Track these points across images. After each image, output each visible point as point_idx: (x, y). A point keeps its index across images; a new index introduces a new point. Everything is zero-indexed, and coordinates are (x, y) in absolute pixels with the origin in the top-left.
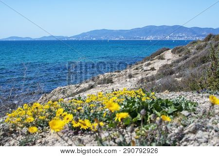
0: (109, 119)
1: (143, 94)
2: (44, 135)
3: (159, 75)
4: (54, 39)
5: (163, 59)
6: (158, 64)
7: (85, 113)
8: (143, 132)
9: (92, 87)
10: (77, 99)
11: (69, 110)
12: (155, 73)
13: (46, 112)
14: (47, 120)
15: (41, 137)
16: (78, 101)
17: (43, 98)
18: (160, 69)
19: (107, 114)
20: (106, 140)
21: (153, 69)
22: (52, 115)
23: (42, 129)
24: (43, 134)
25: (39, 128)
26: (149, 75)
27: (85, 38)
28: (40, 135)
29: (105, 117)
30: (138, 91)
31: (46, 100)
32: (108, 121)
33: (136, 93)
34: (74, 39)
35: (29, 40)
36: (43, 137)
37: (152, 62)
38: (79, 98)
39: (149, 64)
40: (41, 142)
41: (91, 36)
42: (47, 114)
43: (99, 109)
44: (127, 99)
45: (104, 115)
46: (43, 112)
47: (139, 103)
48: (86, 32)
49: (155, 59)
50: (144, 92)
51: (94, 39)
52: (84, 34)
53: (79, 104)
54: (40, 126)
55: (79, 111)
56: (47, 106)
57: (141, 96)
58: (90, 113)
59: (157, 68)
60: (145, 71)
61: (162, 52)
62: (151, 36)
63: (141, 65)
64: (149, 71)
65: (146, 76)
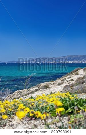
0: (51, 111)
1: (70, 96)
2: (11, 121)
3: (76, 83)
5: (78, 74)
6: (75, 77)
7: (37, 107)
8: (73, 119)
9: (37, 90)
10: (31, 98)
11: (26, 105)
12: (73, 82)
13: (12, 106)
14: (12, 111)
15: (9, 121)
16: (32, 100)
17: (8, 97)
18: (77, 80)
19: (49, 108)
20: (50, 124)
21: (72, 80)
22: (15, 108)
23: (10, 117)
24: (10, 119)
26: (70, 84)
28: (9, 120)
29: (49, 110)
30: (67, 94)
31: (10, 98)
32: (50, 112)
33: (65, 94)
36: (10, 121)
38: (32, 98)
39: (70, 77)
40: (9, 125)
42: (13, 107)
43: (45, 104)
45: (48, 108)
46: (10, 106)
47: (69, 101)
49: (74, 74)
50: (70, 94)
53: (32, 102)
54: (9, 115)
55: (32, 105)
56: (13, 103)
58: (39, 107)
59: (75, 80)
60: (68, 81)
61: (78, 70)
62: (71, 61)
63: (65, 78)
64: (70, 82)
65: (69, 84)
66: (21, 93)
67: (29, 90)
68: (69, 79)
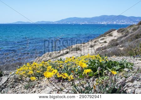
0: (80, 73)
1: (100, 58)
2: (40, 82)
3: (109, 46)
4: (45, 23)
5: (111, 36)
6: (108, 39)
7: (65, 69)
8: (100, 81)
9: (67, 53)
10: (60, 60)
11: (55, 67)
12: (106, 44)
13: (41, 68)
14: (41, 73)
15: (37, 83)
16: (60, 62)
17: (37, 59)
18: (110, 42)
19: (78, 70)
20: (78, 86)
21: (105, 42)
22: (44, 70)
24: (39, 81)
25: (37, 78)
26: (103, 46)
27: (63, 23)
28: (37, 82)
29: (77, 72)
30: (97, 56)
31: (39, 60)
32: (79, 74)
33: (96, 57)
34: (56, 23)
35: (29, 23)
36: (39, 83)
37: (105, 38)
39: (104, 39)
40: (37, 86)
41: (67, 22)
42: (42, 69)
43: (73, 67)
44: (90, 61)
45: (77, 70)
46: (39, 68)
47: (98, 63)
48: (64, 19)
49: (107, 36)
50: (101, 56)
51: (69, 23)
52: (62, 20)
53: (61, 64)
54: (37, 76)
55: (61, 67)
56: (41, 65)
57: (99, 59)
58: (68, 69)
59: (108, 42)
60: (100, 43)
61: (111, 31)
62: (104, 22)
63: (98, 39)
64: (103, 44)
65: (101, 47)
66: (50, 56)
67: (59, 53)
68: (102, 41)
